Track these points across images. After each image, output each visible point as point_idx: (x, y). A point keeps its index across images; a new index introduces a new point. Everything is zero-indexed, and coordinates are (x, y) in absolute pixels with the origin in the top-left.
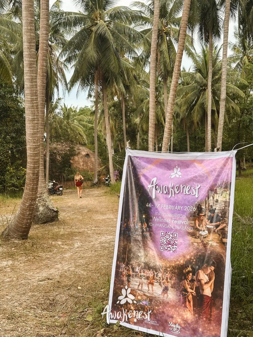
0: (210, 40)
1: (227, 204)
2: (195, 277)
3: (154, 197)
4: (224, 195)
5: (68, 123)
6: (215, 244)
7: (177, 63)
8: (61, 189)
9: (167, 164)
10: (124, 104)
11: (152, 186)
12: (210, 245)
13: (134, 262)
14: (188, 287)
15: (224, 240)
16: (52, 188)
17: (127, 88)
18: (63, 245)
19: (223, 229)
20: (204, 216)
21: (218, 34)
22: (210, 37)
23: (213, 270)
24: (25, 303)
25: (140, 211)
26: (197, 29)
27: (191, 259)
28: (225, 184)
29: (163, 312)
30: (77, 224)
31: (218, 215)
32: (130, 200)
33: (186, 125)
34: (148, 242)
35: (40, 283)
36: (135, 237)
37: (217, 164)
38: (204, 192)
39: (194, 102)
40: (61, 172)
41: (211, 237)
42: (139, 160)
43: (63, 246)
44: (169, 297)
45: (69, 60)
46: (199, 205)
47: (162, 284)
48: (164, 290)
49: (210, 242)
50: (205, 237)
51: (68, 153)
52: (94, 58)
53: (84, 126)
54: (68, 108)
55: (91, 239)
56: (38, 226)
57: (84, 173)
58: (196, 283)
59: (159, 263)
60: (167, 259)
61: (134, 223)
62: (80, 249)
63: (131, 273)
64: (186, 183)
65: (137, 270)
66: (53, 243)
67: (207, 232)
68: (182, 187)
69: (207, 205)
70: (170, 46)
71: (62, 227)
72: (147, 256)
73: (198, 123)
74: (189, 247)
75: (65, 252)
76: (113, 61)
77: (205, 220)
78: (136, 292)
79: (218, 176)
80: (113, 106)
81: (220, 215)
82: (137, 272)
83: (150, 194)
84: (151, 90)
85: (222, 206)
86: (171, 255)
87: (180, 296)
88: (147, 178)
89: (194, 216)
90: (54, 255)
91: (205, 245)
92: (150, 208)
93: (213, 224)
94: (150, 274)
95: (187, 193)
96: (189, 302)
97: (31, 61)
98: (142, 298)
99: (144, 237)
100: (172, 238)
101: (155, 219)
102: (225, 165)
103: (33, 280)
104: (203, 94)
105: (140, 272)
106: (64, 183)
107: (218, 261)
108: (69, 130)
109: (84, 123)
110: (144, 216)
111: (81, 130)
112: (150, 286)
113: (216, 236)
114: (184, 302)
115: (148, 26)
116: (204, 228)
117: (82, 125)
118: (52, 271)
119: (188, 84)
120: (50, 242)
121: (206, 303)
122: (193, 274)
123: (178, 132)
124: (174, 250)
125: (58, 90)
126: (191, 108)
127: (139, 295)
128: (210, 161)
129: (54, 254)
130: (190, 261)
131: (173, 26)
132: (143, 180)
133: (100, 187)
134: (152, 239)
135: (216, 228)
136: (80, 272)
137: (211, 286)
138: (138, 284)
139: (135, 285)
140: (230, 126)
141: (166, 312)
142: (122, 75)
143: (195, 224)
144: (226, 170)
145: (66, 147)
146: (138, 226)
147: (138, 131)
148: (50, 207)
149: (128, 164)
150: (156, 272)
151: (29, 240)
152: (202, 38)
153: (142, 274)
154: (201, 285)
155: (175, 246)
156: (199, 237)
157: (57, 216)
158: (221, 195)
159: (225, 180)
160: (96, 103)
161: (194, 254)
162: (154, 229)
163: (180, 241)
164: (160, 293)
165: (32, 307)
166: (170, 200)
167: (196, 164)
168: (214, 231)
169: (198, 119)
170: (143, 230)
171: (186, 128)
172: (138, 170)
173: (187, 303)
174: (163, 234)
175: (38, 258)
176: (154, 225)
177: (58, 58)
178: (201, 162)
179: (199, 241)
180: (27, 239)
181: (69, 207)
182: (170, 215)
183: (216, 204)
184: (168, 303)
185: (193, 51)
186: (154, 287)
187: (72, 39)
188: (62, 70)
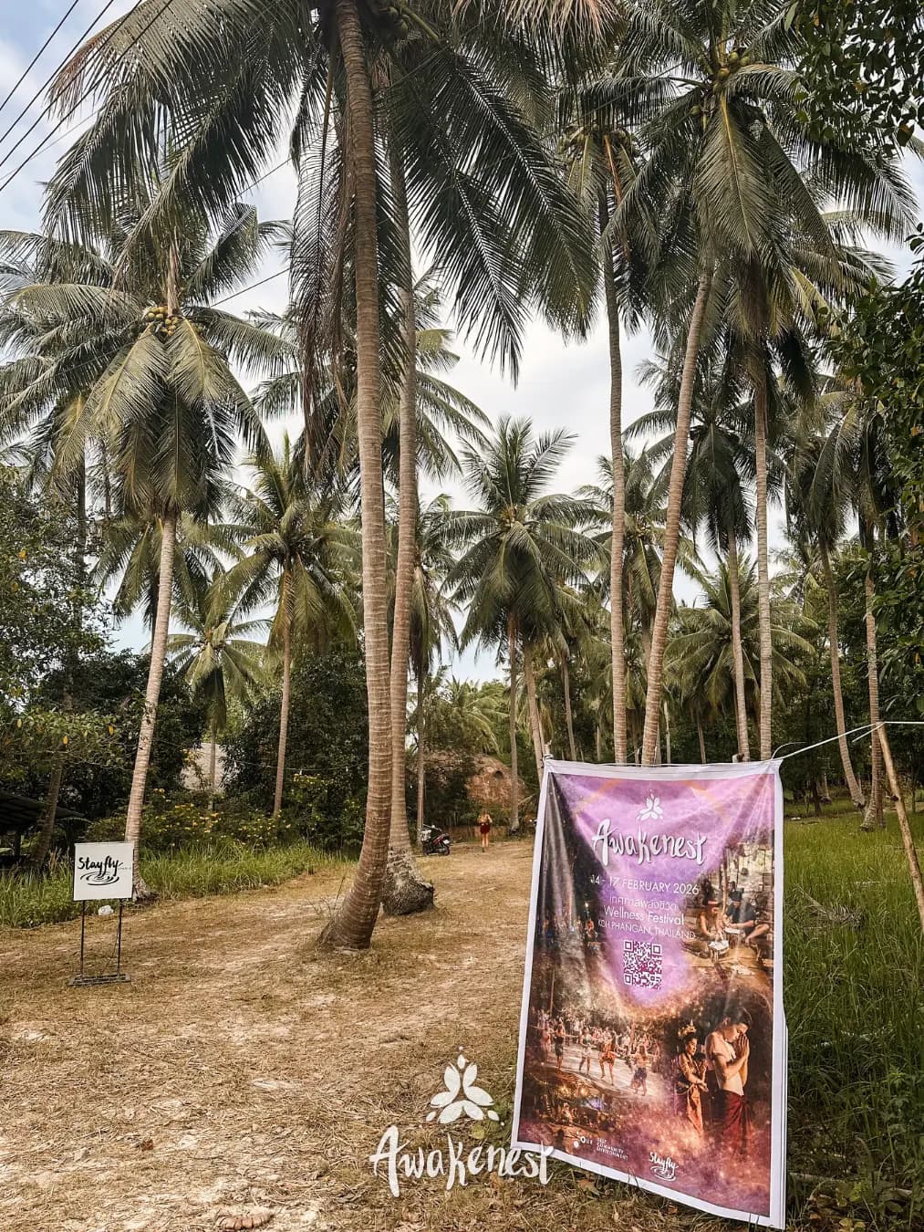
0: (731, 545)
1: (768, 878)
2: (704, 1048)
3: (605, 862)
4: (759, 859)
5: (460, 712)
6: (745, 971)
7: (662, 591)
8: (446, 842)
9: (631, 790)
10: (566, 672)
11: (602, 837)
12: (734, 973)
13: (569, 1010)
14: (690, 1071)
15: (766, 962)
16: (430, 840)
17: (572, 642)
18: (439, 961)
19: (762, 937)
20: (717, 906)
21: (746, 533)
22: (730, 540)
23: (744, 1031)
24: (349, 1090)
25: (578, 893)
26: (703, 525)
27: (693, 1005)
28: (761, 833)
29: (636, 1128)
30: (471, 916)
31: (749, 905)
32: (555, 868)
33: (695, 712)
34: (599, 964)
35: (385, 1045)
36: (569, 951)
37: (739, 790)
38: (714, 851)
39: (709, 665)
40: (446, 808)
41: (738, 954)
42: (572, 784)
43: (438, 965)
44: (648, 1093)
45: (460, 596)
46: (706, 881)
47: (632, 1063)
48: (636, 1077)
49: (734, 967)
50: (723, 956)
51: (461, 769)
52: (506, 589)
53: (491, 717)
54: (461, 684)
55: (498, 950)
56: (395, 920)
57: (494, 809)
58: (706, 1062)
59: (623, 1013)
60: (641, 1003)
61: (566, 919)
62: (475, 972)
63: (563, 1034)
64: (674, 830)
65: (577, 1027)
66: (420, 957)
67: (726, 943)
68: (665, 841)
69: (724, 881)
70: (652, 560)
71: (442, 922)
72: (596, 995)
73: (720, 707)
74: (689, 977)
75: (441, 978)
76: (542, 594)
77: (722, 915)
78: (576, 1079)
79: (744, 816)
80: (546, 678)
81: (754, 904)
82: (577, 1033)
83: (597, 855)
84: (616, 642)
85: (756, 884)
86: (650, 995)
87: (672, 1091)
88: (589, 821)
89: (695, 907)
90: (421, 984)
91: (724, 974)
92: (598, 888)
93: (739, 925)
94: (605, 1037)
95: (677, 853)
96: (694, 1107)
97: (376, 598)
98: (589, 1094)
99: (589, 952)
100: (650, 955)
101: (610, 912)
102: (757, 792)
103: (371, 1039)
104: (726, 649)
105: (584, 1033)
106: (453, 830)
107: (755, 1011)
108: (462, 726)
109: (493, 711)
110: (587, 905)
111: (486, 726)
112: (606, 1065)
113: (749, 953)
114: (683, 1107)
115: (607, 528)
116: (720, 934)
117: (487, 715)
118: (413, 1019)
119: (694, 631)
120: (414, 954)
121: (733, 1111)
122: (701, 1042)
123: (678, 725)
124: (655, 982)
125: (439, 651)
126: (702, 676)
127: (583, 1085)
128: (725, 783)
129: (419, 981)
130: (691, 1010)
131: (656, 525)
132: (580, 824)
133: (525, 837)
134: (605, 957)
135: (747, 935)
136: (471, 1024)
137: (741, 1070)
138: (580, 1060)
139: (574, 1062)
140: (789, 712)
141: (642, 1129)
142: (559, 617)
143: (699, 923)
144: (762, 802)
145: (457, 758)
146: (575, 927)
147: (597, 725)
148: (418, 879)
149: (550, 790)
150: (618, 1033)
151: (373, 952)
152: (715, 543)
153: (588, 1037)
154: (720, 1068)
155: (656, 975)
156: (709, 954)
157: (430, 899)
158: (754, 860)
159: (760, 826)
160: (514, 672)
161: (701, 993)
162: (609, 936)
163: (667, 962)
164: (629, 1084)
165: (364, 1099)
166: (642, 870)
167: (694, 791)
168: (743, 942)
169: (719, 697)
170: (586, 936)
171: (695, 717)
172: (571, 804)
173: (690, 1109)
174: (628, 945)
175: (386, 990)
176: (610, 926)
177: (439, 593)
178: (705, 784)
179: (709, 963)
180: (367, 947)
181: (460, 879)
182: (641, 903)
183: (744, 880)
184: (646, 1106)
185: (699, 568)
186: (614, 1069)
187: (465, 558)
188: (446, 614)
